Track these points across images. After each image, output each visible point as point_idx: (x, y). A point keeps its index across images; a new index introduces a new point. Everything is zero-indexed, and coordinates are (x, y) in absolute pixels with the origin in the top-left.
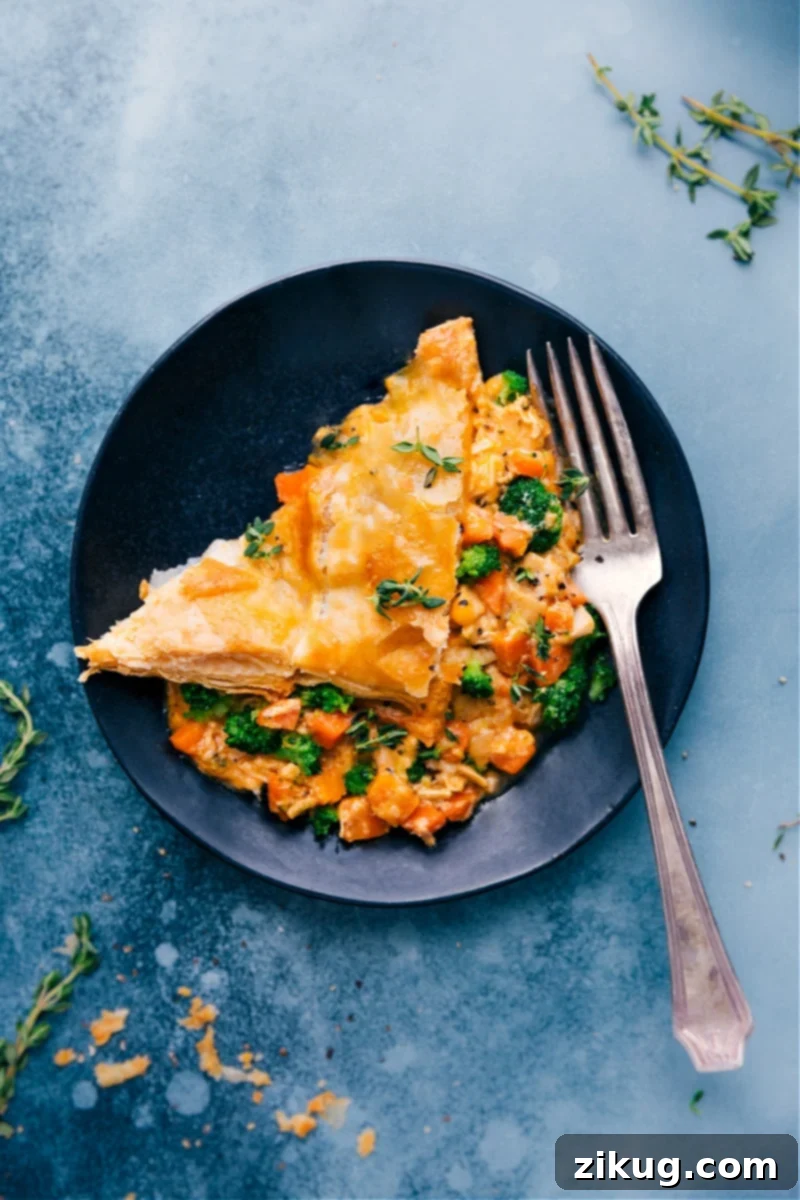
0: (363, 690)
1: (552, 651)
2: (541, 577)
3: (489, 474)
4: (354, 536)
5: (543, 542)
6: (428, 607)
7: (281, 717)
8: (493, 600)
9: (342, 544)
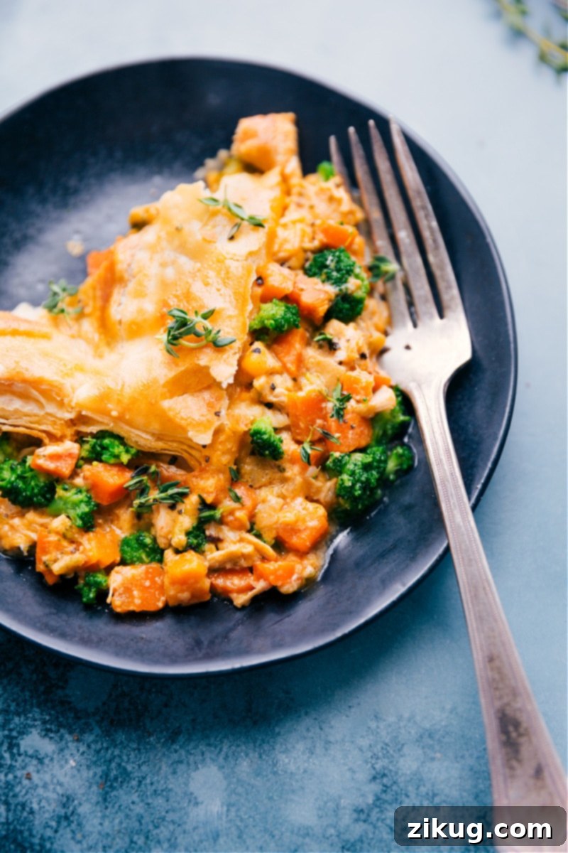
0: (146, 440)
1: (348, 417)
2: (342, 343)
3: (294, 238)
4: (152, 286)
5: (347, 309)
6: (218, 346)
7: (55, 457)
8: (290, 360)
9: (140, 294)
